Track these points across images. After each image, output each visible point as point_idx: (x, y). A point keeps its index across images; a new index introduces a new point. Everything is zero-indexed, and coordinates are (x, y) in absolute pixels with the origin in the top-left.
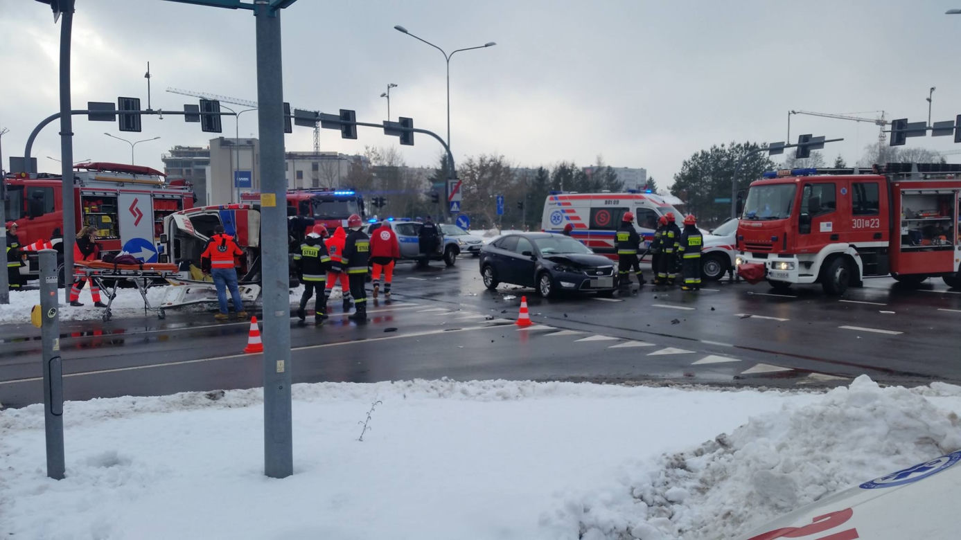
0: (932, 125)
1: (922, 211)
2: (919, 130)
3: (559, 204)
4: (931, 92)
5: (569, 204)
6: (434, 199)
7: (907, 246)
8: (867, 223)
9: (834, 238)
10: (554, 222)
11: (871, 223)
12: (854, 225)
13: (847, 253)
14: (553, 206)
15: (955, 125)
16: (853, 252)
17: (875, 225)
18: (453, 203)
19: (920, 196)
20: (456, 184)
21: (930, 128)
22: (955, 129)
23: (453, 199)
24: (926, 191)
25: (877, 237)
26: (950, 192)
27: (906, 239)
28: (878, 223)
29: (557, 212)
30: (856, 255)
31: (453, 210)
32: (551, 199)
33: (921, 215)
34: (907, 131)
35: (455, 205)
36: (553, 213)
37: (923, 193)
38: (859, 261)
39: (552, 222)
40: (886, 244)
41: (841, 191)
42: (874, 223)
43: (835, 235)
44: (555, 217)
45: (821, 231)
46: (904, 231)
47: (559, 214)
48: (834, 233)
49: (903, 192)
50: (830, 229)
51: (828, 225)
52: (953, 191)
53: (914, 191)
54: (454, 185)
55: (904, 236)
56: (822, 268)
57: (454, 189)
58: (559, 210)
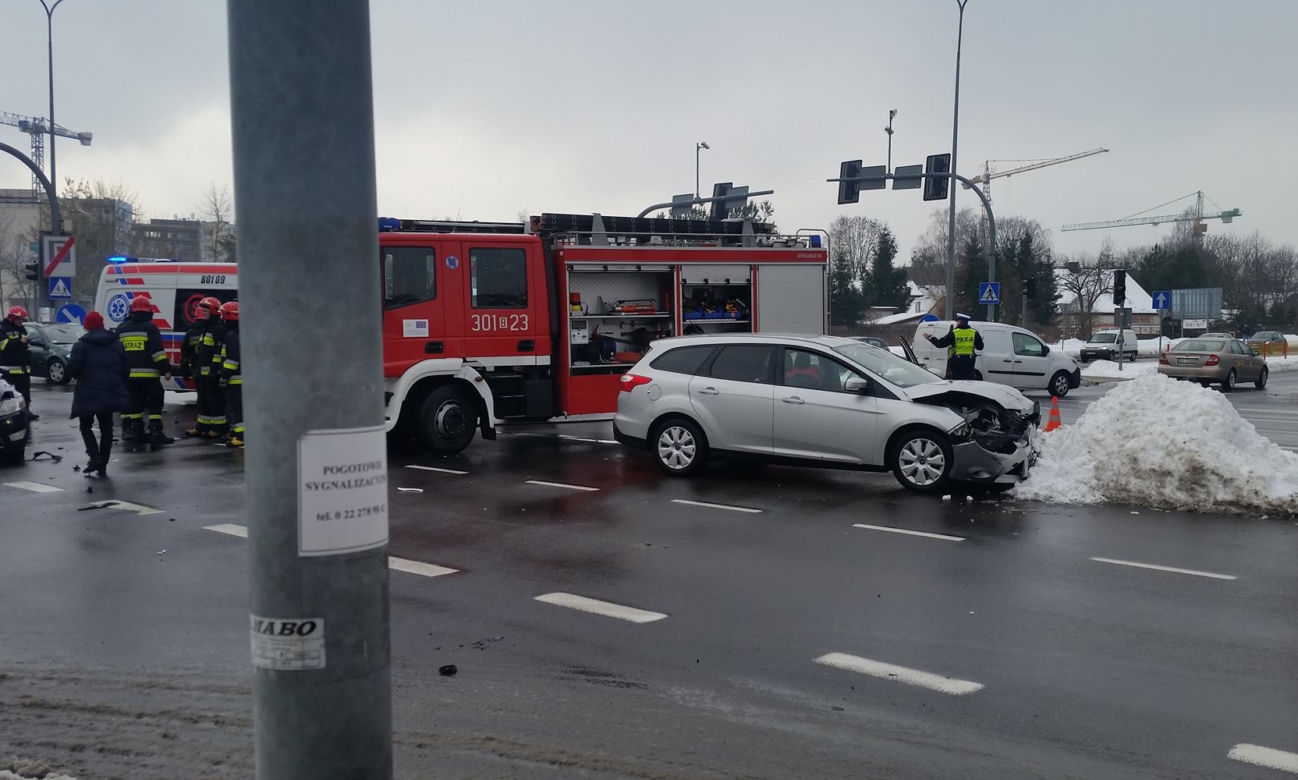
0: (893, 172)
1: (621, 302)
2: (876, 178)
3: (123, 282)
4: (891, 118)
5: (140, 282)
6: (32, 273)
7: (586, 365)
8: (504, 323)
9: (434, 349)
10: (114, 315)
11: (511, 322)
12: (476, 327)
13: (461, 376)
14: (114, 285)
15: (924, 172)
16: (470, 375)
17: (520, 324)
18: (56, 280)
19: (639, 274)
20: (62, 245)
21: (890, 176)
22: (923, 179)
23: (54, 274)
24: (649, 267)
25: (525, 348)
26: (667, 269)
27: (580, 352)
28: (526, 322)
29: (120, 296)
30: (478, 380)
31: (55, 293)
32: (111, 272)
33: (618, 308)
34: (860, 180)
35: (61, 284)
36: (113, 299)
37: (643, 268)
38: (485, 391)
39: (111, 315)
40: (544, 360)
41: (447, 263)
42: (519, 322)
43: (436, 344)
44: (115, 305)
45: (405, 335)
46: (579, 337)
47: (122, 301)
48: (431, 340)
49: (571, 266)
50: (424, 332)
51: (419, 325)
52: (672, 267)
53: (595, 266)
54: (56, 246)
55: (577, 348)
56: (406, 405)
57: (56, 253)
58: (123, 293)
